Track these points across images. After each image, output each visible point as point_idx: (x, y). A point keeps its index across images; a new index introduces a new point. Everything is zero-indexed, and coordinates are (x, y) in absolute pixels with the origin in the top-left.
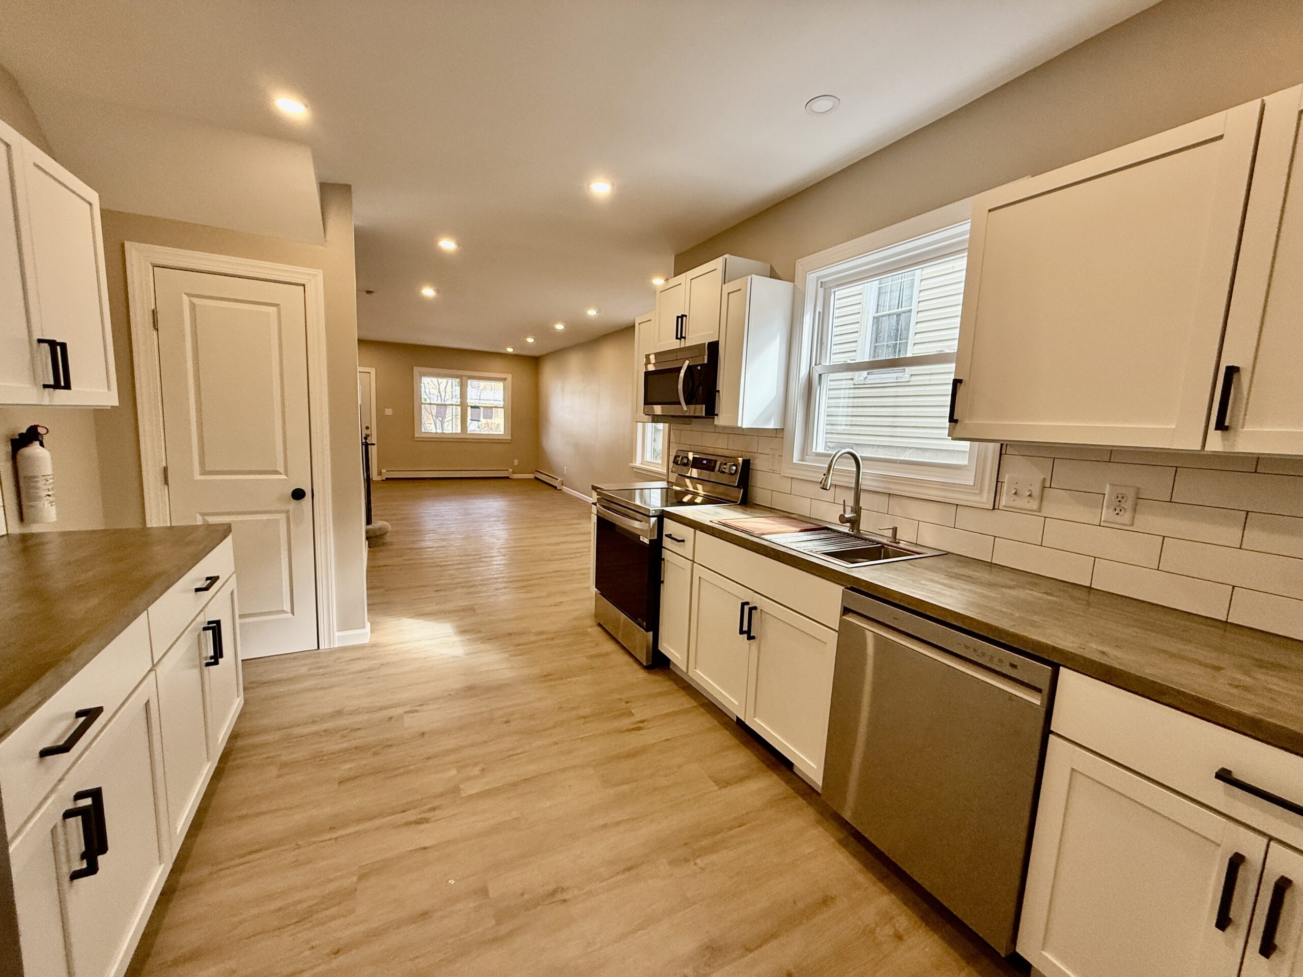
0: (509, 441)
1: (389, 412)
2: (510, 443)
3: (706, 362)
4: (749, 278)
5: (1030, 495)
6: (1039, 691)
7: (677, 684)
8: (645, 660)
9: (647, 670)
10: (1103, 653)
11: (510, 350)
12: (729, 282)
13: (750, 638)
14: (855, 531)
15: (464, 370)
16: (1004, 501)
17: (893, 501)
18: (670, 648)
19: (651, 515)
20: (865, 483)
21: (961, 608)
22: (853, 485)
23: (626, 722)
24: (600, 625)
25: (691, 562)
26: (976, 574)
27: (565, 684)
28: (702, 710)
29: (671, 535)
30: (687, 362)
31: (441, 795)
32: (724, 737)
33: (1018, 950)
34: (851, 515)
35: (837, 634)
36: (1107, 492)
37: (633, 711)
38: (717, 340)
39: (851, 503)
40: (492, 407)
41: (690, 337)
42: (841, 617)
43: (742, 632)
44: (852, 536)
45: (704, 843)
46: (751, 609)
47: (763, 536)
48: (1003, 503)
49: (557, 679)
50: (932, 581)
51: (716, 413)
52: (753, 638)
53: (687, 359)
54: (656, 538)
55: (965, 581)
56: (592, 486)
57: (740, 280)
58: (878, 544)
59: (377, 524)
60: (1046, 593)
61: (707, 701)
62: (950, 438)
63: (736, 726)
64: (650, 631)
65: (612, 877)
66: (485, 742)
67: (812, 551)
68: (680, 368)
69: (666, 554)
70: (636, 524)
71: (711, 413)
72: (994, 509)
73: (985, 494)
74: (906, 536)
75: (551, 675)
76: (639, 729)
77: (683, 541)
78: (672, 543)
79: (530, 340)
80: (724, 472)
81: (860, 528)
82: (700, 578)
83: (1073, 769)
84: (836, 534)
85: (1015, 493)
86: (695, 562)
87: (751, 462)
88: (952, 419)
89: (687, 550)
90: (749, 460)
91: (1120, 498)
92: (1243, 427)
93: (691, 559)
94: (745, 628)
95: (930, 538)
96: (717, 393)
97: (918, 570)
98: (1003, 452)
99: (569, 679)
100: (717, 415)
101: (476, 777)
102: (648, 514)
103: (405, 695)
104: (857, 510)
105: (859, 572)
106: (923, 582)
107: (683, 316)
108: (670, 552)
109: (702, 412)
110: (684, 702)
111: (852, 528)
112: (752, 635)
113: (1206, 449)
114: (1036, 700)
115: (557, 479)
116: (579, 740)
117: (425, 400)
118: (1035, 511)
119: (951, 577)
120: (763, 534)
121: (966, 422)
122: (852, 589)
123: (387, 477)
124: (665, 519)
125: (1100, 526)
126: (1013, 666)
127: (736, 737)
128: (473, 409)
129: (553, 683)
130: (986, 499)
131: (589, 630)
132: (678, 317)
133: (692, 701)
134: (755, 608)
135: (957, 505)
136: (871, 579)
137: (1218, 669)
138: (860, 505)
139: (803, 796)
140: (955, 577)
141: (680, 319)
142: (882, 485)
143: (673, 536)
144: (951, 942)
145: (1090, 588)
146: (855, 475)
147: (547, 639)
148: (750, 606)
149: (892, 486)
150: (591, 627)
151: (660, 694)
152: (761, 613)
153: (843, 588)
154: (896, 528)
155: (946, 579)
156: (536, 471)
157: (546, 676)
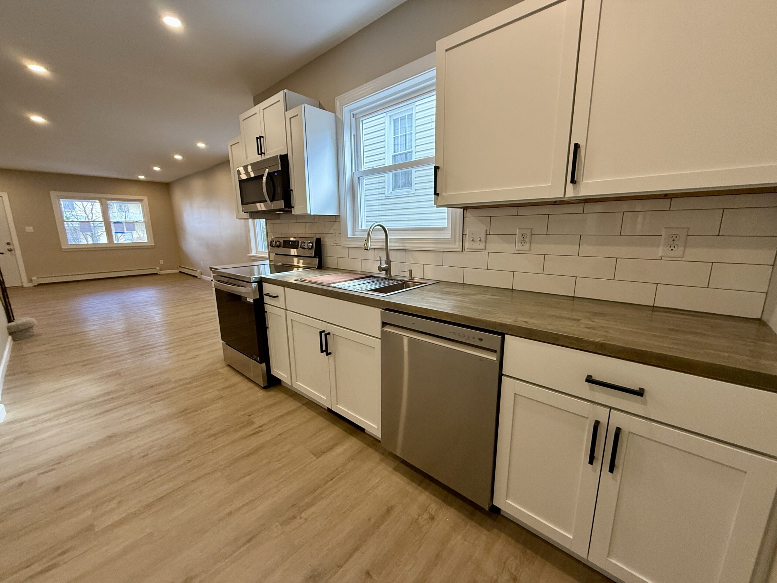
0: (153, 247)
1: (29, 229)
2: (154, 248)
3: (280, 169)
4: (303, 106)
5: (480, 241)
6: (495, 351)
7: (287, 394)
8: (262, 382)
9: (264, 390)
10: (526, 322)
11: (142, 177)
12: (290, 110)
13: (328, 354)
14: (388, 276)
15: (103, 193)
16: (467, 245)
17: (409, 254)
18: (278, 372)
19: (252, 281)
20: (392, 245)
21: (450, 310)
22: (385, 247)
23: (248, 430)
24: (229, 366)
25: (284, 310)
26: (456, 290)
27: (199, 414)
28: (305, 408)
29: (269, 294)
30: (267, 170)
31: (72, 538)
32: (320, 422)
33: (494, 504)
34: (385, 266)
35: (380, 340)
36: (517, 234)
37: (254, 420)
38: (286, 153)
39: (384, 258)
40: (133, 222)
41: (268, 153)
42: (381, 329)
43: (322, 351)
44: (386, 279)
45: (306, 501)
46: (326, 335)
47: (330, 285)
48: (467, 247)
49: (194, 411)
50: (433, 297)
51: (292, 206)
52: (330, 353)
53: (267, 168)
54: (258, 297)
55: (450, 294)
56: (210, 268)
57: (296, 108)
58: (402, 281)
59: (20, 320)
60: (492, 295)
61: (308, 401)
62: (436, 206)
63: (327, 412)
64: (263, 363)
65: (235, 552)
66: (123, 478)
67: (362, 290)
68: (263, 175)
69: (267, 308)
70: (242, 289)
71: (289, 205)
72: (462, 251)
73: (457, 243)
74: (417, 276)
75: (187, 410)
76: (259, 432)
77: (277, 296)
78: (270, 299)
79: (157, 169)
80: (304, 248)
81: (392, 274)
82: (292, 320)
83: (515, 394)
84: (377, 279)
85: (473, 240)
86: (287, 310)
87: (322, 240)
88: (436, 194)
89: (280, 302)
90: (320, 239)
91: (524, 236)
92: (582, 181)
93: (284, 308)
94: (324, 348)
95: (430, 274)
96: (291, 192)
97: (425, 292)
98: (465, 216)
99: (203, 410)
100: (293, 207)
101: (113, 510)
102: (249, 281)
103: (42, 459)
104: (388, 262)
105: (390, 298)
106: (428, 298)
107: (261, 137)
108: (270, 306)
109: (283, 207)
110: (292, 405)
111: (386, 274)
112: (329, 352)
113: (566, 196)
114: (494, 358)
115: (197, 271)
116: (210, 453)
117: (67, 218)
118: (482, 249)
119: (442, 294)
120: (330, 284)
121: (444, 194)
122: (387, 309)
123: (39, 283)
124: (263, 283)
125: (515, 253)
126: (481, 340)
127: (327, 420)
128: (115, 224)
129: (188, 416)
130: (458, 246)
131: (221, 371)
132: (257, 138)
133: (297, 403)
134: (329, 334)
135: (443, 251)
136: (397, 301)
137: (579, 320)
138: (390, 259)
139: (371, 447)
140: (444, 294)
141: (259, 140)
142: (401, 245)
143: (270, 294)
144: (459, 509)
145: (512, 289)
146: (385, 241)
147: (184, 384)
148: (326, 333)
149: (406, 245)
150: (222, 368)
151: (274, 404)
152: (333, 336)
153: (381, 310)
154: (411, 270)
155: (440, 295)
156: (180, 267)
157: (183, 411)
